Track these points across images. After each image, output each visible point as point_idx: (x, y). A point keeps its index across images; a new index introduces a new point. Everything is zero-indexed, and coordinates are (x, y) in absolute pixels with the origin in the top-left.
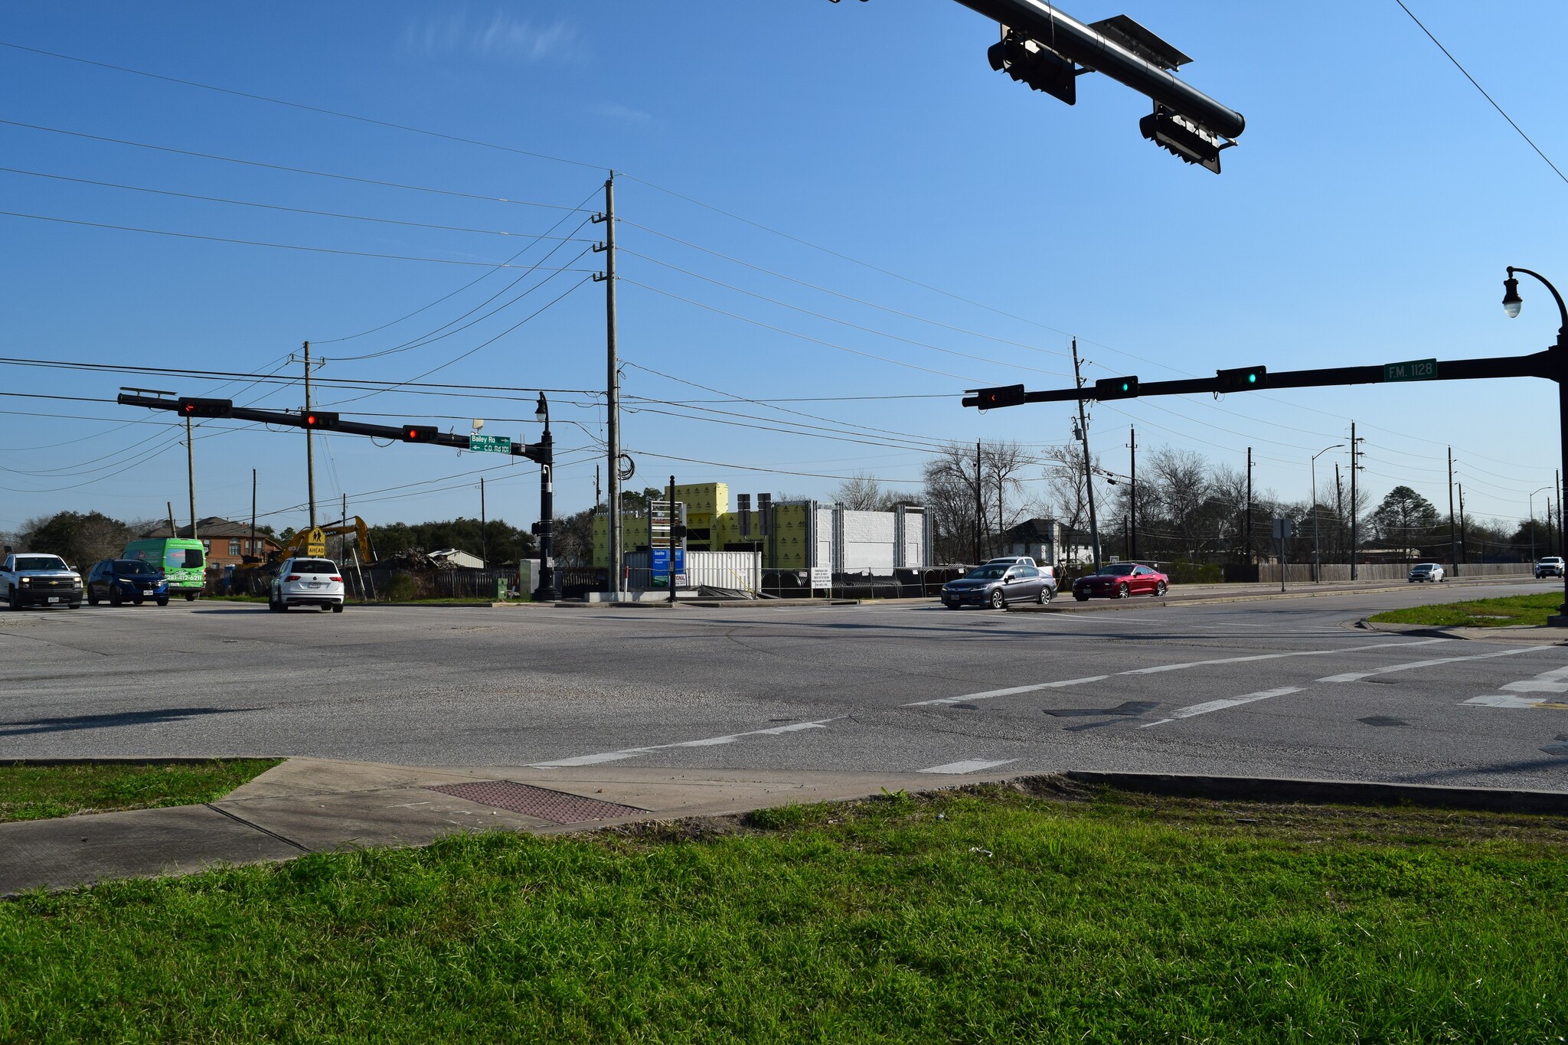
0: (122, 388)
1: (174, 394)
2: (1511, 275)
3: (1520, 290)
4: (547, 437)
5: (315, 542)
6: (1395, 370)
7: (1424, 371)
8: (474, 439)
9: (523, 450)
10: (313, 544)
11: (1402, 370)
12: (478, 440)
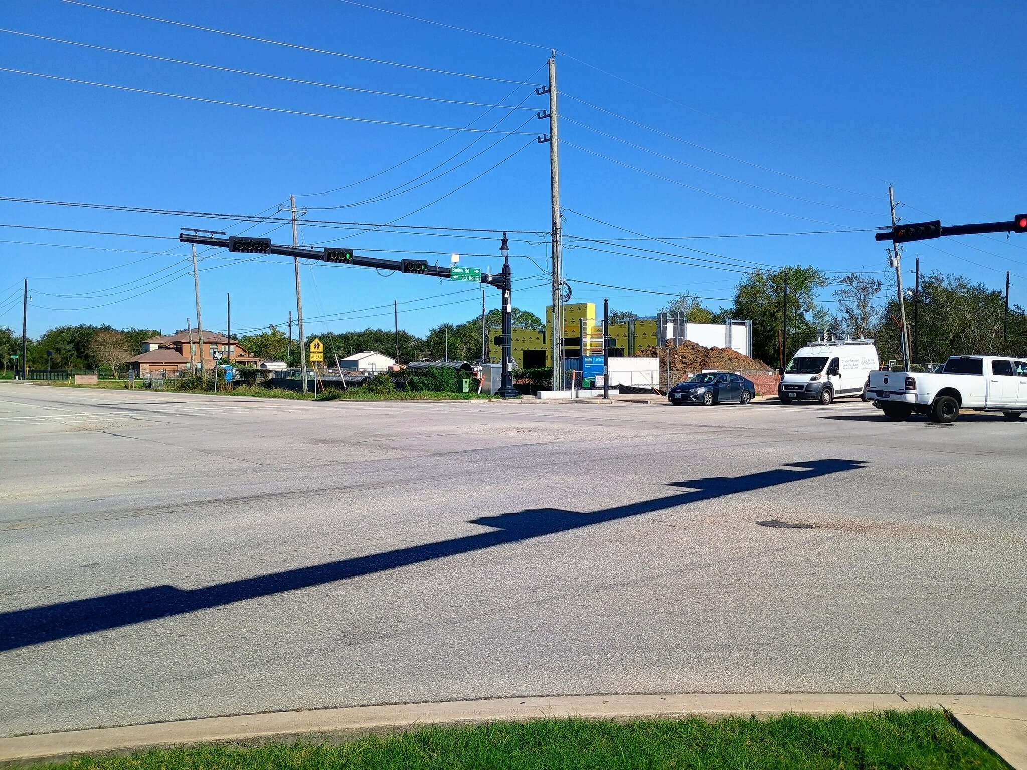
0: (183, 229)
1: (224, 233)
4: (506, 268)
5: (316, 350)
8: (454, 270)
9: (490, 279)
10: (313, 352)
12: (458, 271)
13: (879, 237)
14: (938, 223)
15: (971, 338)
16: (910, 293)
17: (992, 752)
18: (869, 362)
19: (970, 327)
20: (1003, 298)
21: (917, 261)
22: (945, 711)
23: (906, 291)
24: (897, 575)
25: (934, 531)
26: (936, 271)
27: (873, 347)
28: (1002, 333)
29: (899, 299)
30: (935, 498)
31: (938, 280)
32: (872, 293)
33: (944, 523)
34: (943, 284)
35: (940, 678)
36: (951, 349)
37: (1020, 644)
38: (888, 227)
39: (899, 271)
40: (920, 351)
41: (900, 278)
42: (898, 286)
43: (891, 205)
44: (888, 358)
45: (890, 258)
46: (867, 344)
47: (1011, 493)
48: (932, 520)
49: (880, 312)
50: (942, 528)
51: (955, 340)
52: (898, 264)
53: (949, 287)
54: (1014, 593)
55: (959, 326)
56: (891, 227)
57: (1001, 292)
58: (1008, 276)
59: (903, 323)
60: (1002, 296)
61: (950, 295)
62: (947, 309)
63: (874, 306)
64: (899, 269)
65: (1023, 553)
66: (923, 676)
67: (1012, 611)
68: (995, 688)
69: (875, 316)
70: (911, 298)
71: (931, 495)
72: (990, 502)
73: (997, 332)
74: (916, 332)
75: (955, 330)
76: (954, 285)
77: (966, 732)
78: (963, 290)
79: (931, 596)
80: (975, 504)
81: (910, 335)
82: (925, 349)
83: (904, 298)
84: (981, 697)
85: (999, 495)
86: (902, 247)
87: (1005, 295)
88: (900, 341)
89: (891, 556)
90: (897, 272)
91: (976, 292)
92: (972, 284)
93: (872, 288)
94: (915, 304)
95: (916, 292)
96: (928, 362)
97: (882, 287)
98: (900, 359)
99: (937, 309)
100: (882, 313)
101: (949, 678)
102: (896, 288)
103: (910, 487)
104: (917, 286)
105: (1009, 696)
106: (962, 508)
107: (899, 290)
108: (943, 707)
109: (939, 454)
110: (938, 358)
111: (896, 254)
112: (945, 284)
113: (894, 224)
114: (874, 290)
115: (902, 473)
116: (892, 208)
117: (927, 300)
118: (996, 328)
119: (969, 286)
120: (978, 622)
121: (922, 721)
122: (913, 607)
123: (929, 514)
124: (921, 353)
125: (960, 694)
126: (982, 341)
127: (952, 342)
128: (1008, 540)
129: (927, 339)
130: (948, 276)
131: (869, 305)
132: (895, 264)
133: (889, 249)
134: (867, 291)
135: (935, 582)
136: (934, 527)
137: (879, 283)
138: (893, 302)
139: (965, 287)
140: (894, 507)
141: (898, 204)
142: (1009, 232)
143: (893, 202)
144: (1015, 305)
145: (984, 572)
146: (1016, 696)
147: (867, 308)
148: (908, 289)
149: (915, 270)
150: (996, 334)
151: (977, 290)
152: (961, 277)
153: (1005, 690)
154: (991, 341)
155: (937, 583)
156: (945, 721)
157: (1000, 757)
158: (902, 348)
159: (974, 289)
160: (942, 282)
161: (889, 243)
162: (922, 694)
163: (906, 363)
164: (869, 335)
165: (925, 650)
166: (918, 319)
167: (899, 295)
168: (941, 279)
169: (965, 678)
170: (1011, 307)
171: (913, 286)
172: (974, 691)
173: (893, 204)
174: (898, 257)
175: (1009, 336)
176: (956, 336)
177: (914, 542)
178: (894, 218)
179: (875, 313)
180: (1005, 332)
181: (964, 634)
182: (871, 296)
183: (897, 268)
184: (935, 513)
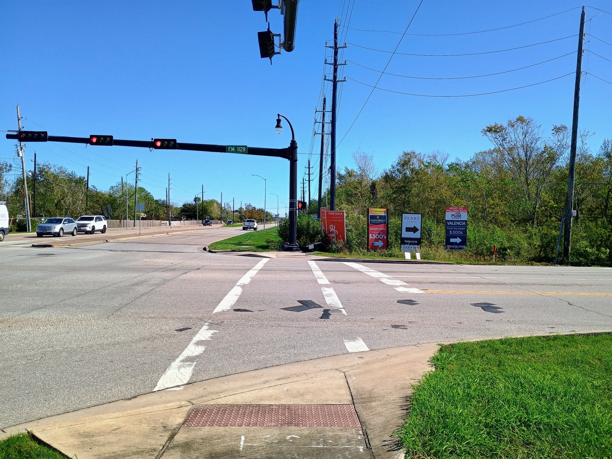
2: (279, 117)
3: (282, 124)
6: (231, 148)
7: (242, 150)
11: (234, 148)
13: (9, 137)
14: (45, 133)
15: (67, 203)
16: (30, 174)
17: (55, 450)
18: (2, 216)
19: (67, 196)
20: (85, 181)
21: (35, 155)
22: (28, 432)
23: (28, 172)
24: (8, 351)
25: (35, 320)
26: (47, 162)
27: (5, 206)
28: (85, 201)
29: (23, 177)
30: (38, 300)
31: (48, 168)
32: (6, 172)
33: (41, 315)
34: (51, 170)
35: (29, 412)
36: (56, 209)
37: (79, 380)
38: (14, 131)
39: (23, 160)
40: (37, 210)
41: (24, 164)
42: (23, 169)
43: (18, 117)
44: (17, 214)
45: (17, 150)
46: (2, 204)
47: (83, 292)
48: (35, 314)
49: (12, 185)
50: (40, 318)
51: (58, 204)
52: (22, 155)
53: (55, 172)
54: (78, 350)
55: (61, 196)
56: (16, 131)
57: (84, 178)
58: (88, 169)
59: (26, 192)
60: (85, 180)
61: (56, 177)
62: (54, 185)
63: (8, 180)
64: (23, 158)
65: (86, 326)
66: (18, 413)
67: (76, 361)
68: (62, 411)
69: (8, 187)
70: (31, 177)
71: (36, 298)
72: (70, 299)
73: (82, 200)
74: (34, 197)
75: (58, 198)
76: (58, 171)
77: (40, 442)
78: (63, 175)
79: (29, 361)
80: (61, 301)
81: (31, 200)
82: (40, 209)
83: (27, 177)
84: (53, 418)
85: (76, 294)
86: (25, 144)
87: (87, 180)
88: (24, 203)
89: (6, 340)
90: (22, 160)
91: (71, 177)
92: (68, 172)
93: (6, 168)
94: (34, 180)
95: (34, 174)
96: (42, 216)
97: (12, 168)
98: (24, 214)
99: (47, 184)
100: (13, 185)
101: (35, 410)
102: (22, 170)
103: (23, 295)
104: (35, 170)
105: (70, 412)
106: (53, 304)
107: (23, 171)
108: (27, 430)
109: (43, 273)
110: (48, 214)
111: (21, 149)
112: (52, 170)
113: (20, 130)
114: (7, 170)
115: (19, 286)
116: (19, 120)
117: (42, 179)
118: (82, 198)
119: (66, 172)
120: (56, 372)
121: (12, 443)
122: (16, 370)
123: (33, 310)
124: (38, 211)
125: (41, 418)
126: (74, 205)
127: (56, 205)
128: (78, 320)
129: (41, 202)
130: (54, 166)
131: (4, 179)
132: (21, 155)
133: (17, 145)
134: (2, 171)
135: (32, 353)
136: (35, 318)
137: (11, 166)
138: (20, 178)
139: (64, 173)
140: (11, 308)
141: (22, 117)
142: (87, 144)
143: (19, 116)
144: (92, 186)
145: (63, 341)
146: (73, 411)
147: (2, 181)
148: (29, 171)
149: (33, 160)
150: (82, 201)
151: (71, 175)
152: (62, 167)
153: (68, 410)
154: (78, 205)
155: (33, 353)
156: (28, 439)
157: (59, 451)
158: (25, 208)
159: (70, 175)
160: (50, 168)
161: (16, 141)
162: (17, 425)
163: (28, 217)
164: (4, 199)
165: (22, 397)
166: (36, 191)
167: (23, 174)
168: (50, 167)
169: (45, 408)
170: (90, 186)
171: (33, 170)
172: (49, 414)
173: (19, 117)
174: (23, 150)
175: (89, 203)
176: (59, 201)
177: (21, 329)
178: (20, 126)
179: (8, 184)
180: (87, 200)
181: (47, 381)
182: (5, 173)
183: (22, 157)
184: (37, 309)
